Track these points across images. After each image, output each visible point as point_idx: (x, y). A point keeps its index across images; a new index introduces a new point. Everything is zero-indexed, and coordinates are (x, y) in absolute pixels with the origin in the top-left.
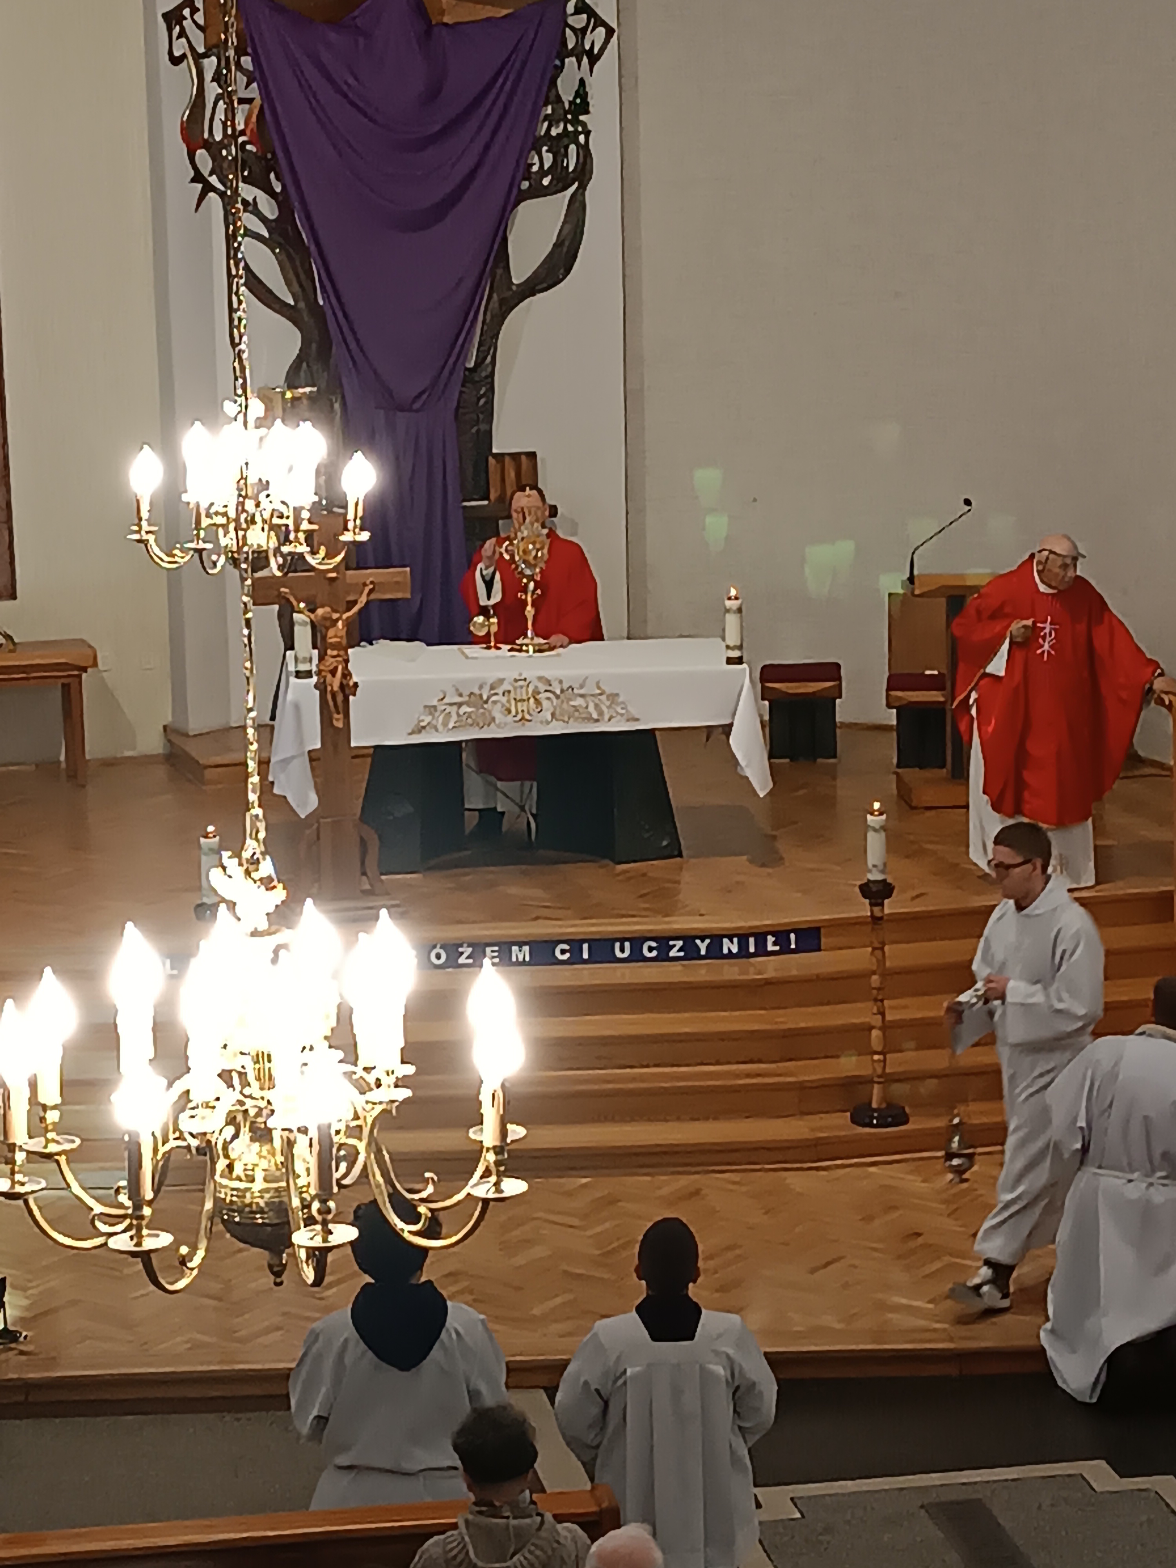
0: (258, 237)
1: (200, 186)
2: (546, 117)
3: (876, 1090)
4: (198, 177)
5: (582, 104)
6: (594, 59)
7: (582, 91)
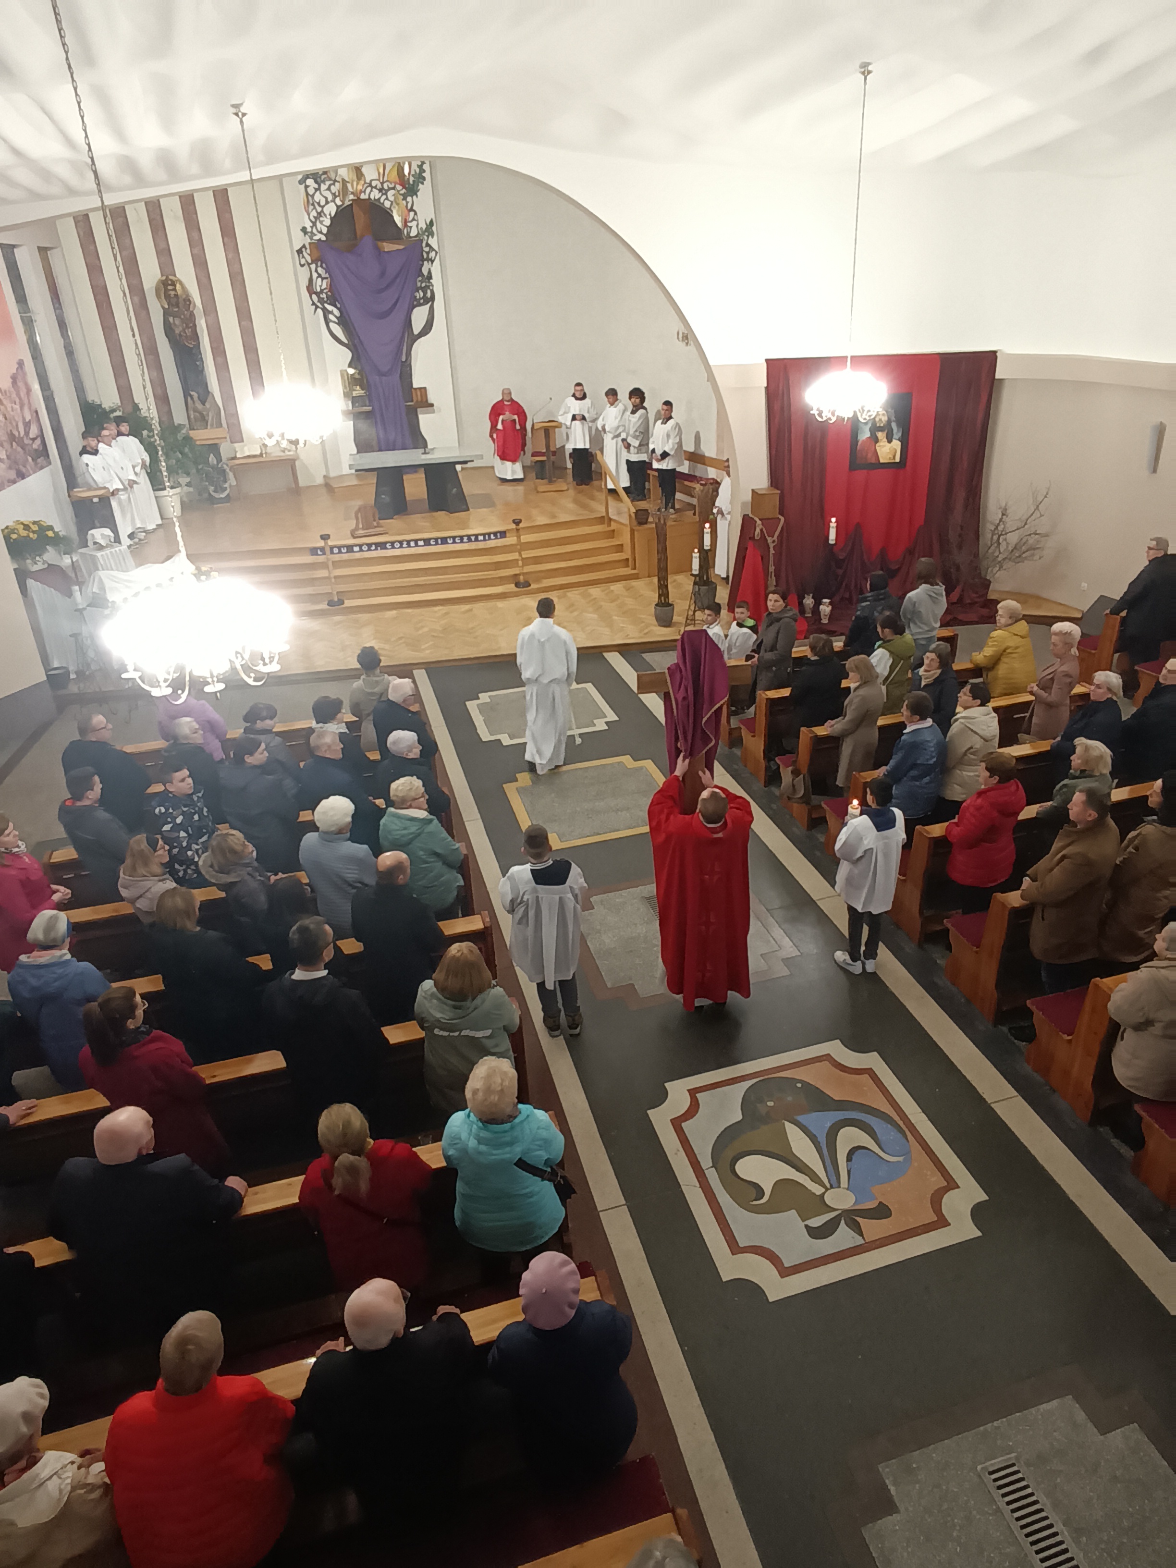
0: (334, 322)
1: (314, 307)
2: (420, 281)
3: (521, 578)
4: (313, 304)
5: (430, 277)
6: (432, 261)
7: (430, 272)
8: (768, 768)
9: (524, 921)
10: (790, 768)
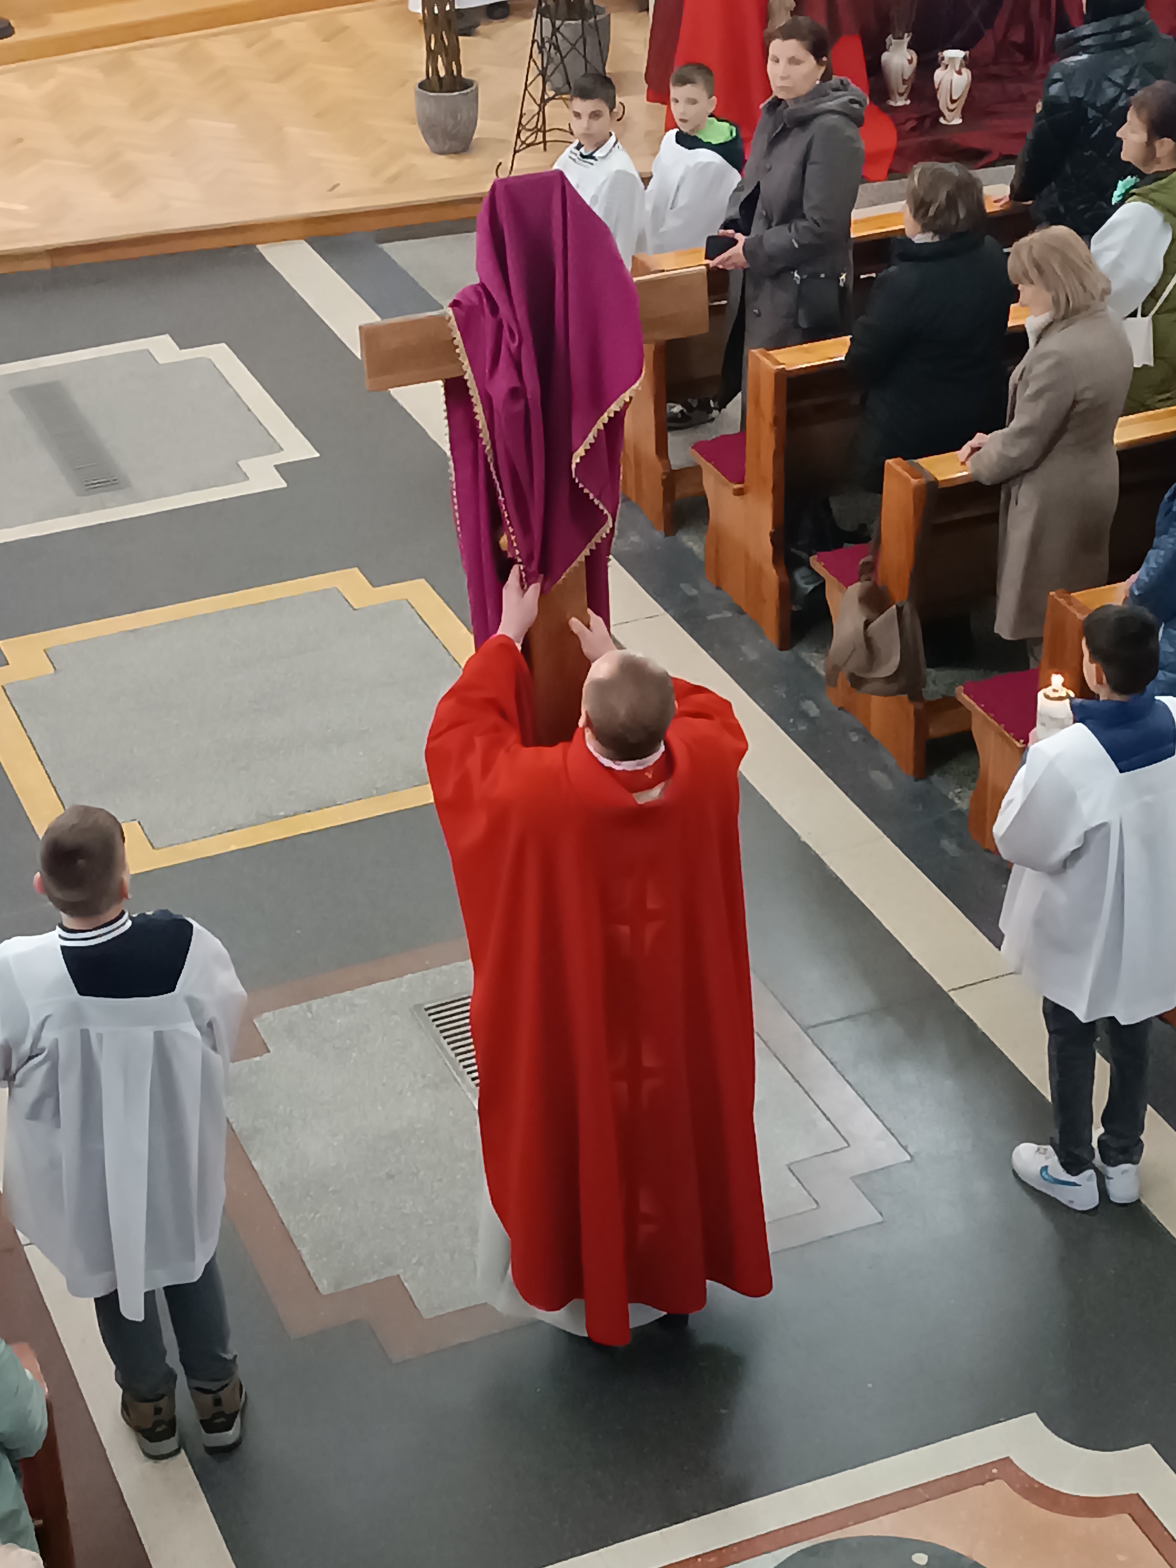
8: (787, 591)
9: (47, 1109)
10: (855, 589)
